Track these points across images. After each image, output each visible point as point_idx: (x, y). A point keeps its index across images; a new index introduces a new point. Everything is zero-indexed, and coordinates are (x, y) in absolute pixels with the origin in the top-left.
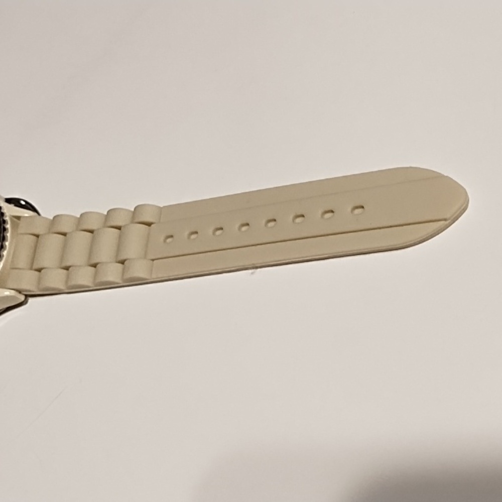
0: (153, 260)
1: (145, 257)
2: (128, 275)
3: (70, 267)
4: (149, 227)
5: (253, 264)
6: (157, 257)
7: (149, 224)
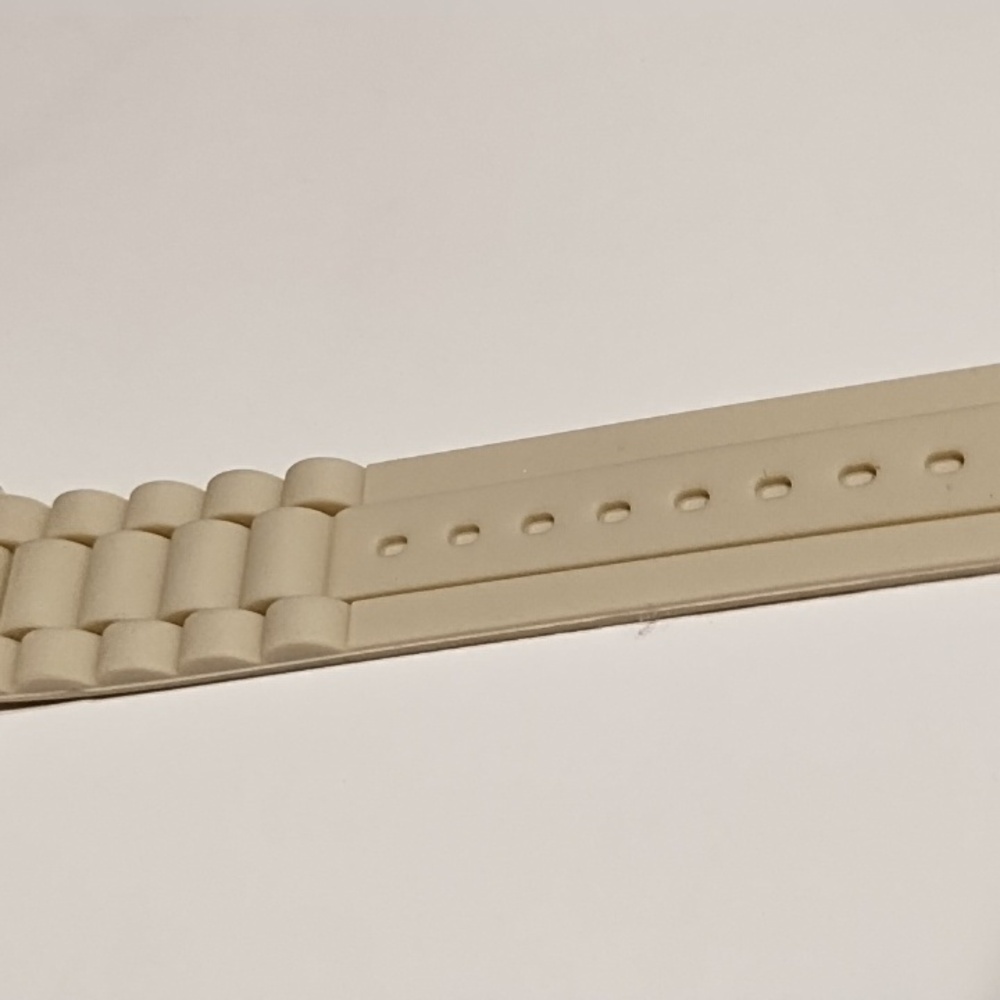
0: (349, 601)
1: (325, 591)
2: (280, 641)
3: (107, 624)
4: (332, 518)
5: (651, 606)
6: (361, 593)
7: (331, 510)
